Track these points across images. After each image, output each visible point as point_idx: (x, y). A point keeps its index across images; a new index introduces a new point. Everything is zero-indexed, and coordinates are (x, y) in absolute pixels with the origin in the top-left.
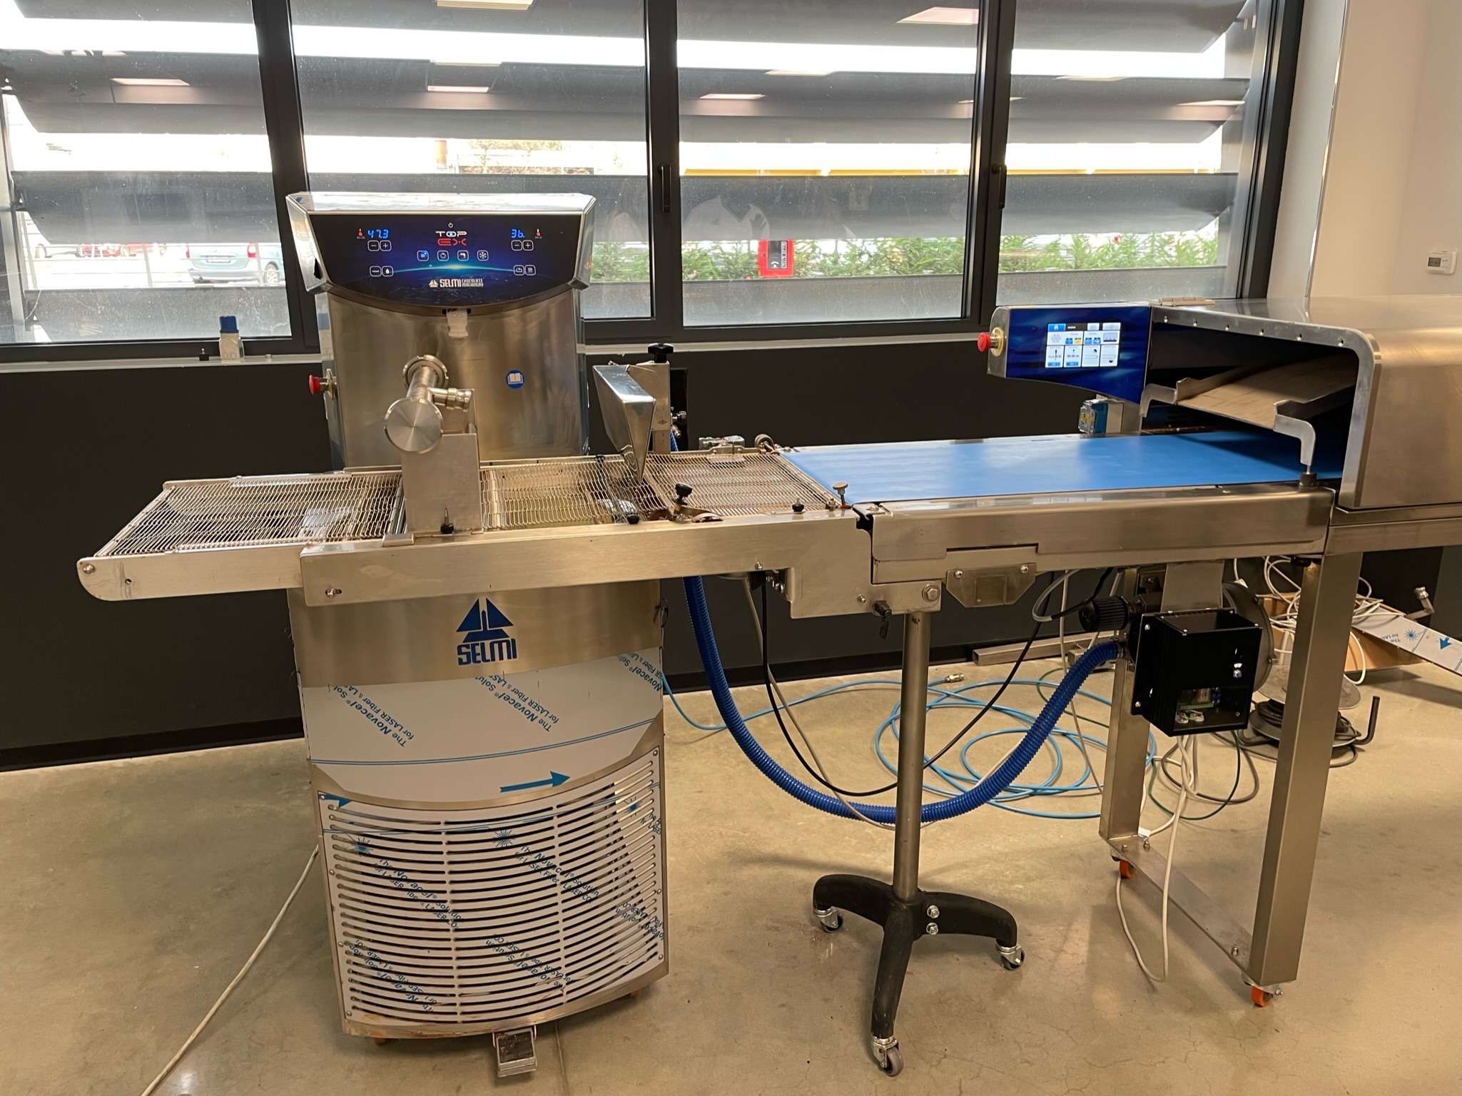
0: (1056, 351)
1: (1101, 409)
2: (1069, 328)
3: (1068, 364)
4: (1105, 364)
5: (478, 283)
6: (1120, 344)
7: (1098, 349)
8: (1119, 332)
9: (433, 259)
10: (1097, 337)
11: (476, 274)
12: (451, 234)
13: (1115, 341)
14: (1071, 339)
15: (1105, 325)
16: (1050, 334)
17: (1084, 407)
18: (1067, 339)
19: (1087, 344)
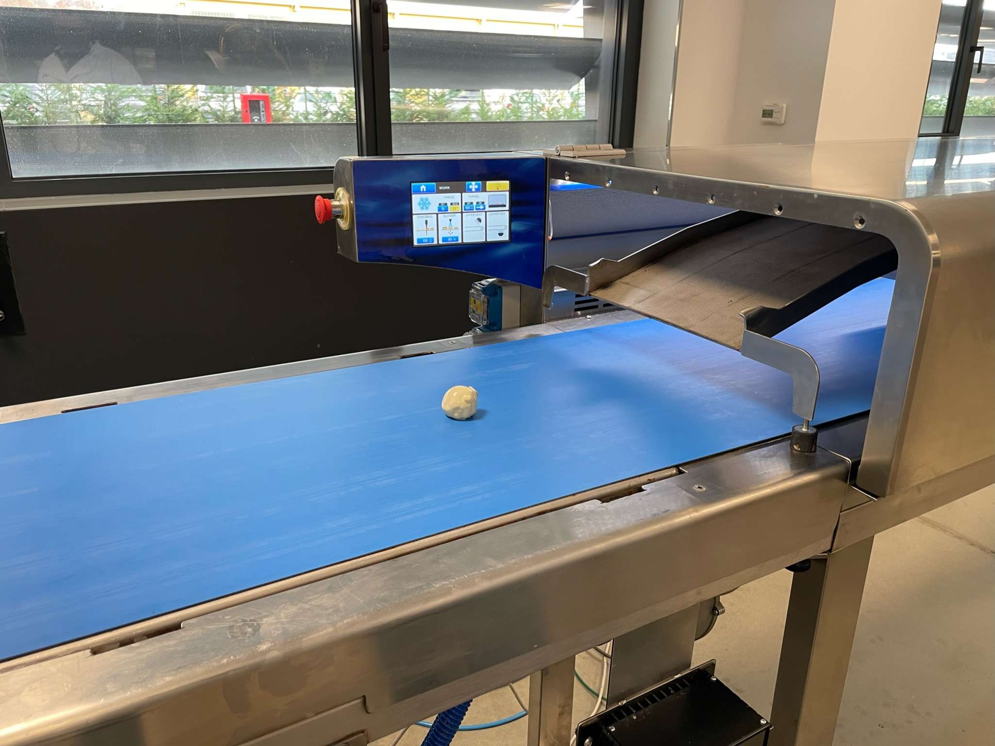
0: (426, 222)
1: (493, 292)
2: (441, 188)
3: (444, 239)
4: (493, 237)
6: (510, 210)
7: (482, 217)
8: (507, 193)
10: (480, 200)
13: (505, 206)
14: (446, 204)
15: (490, 184)
16: (416, 198)
17: (473, 291)
18: (440, 204)
19: (467, 211)
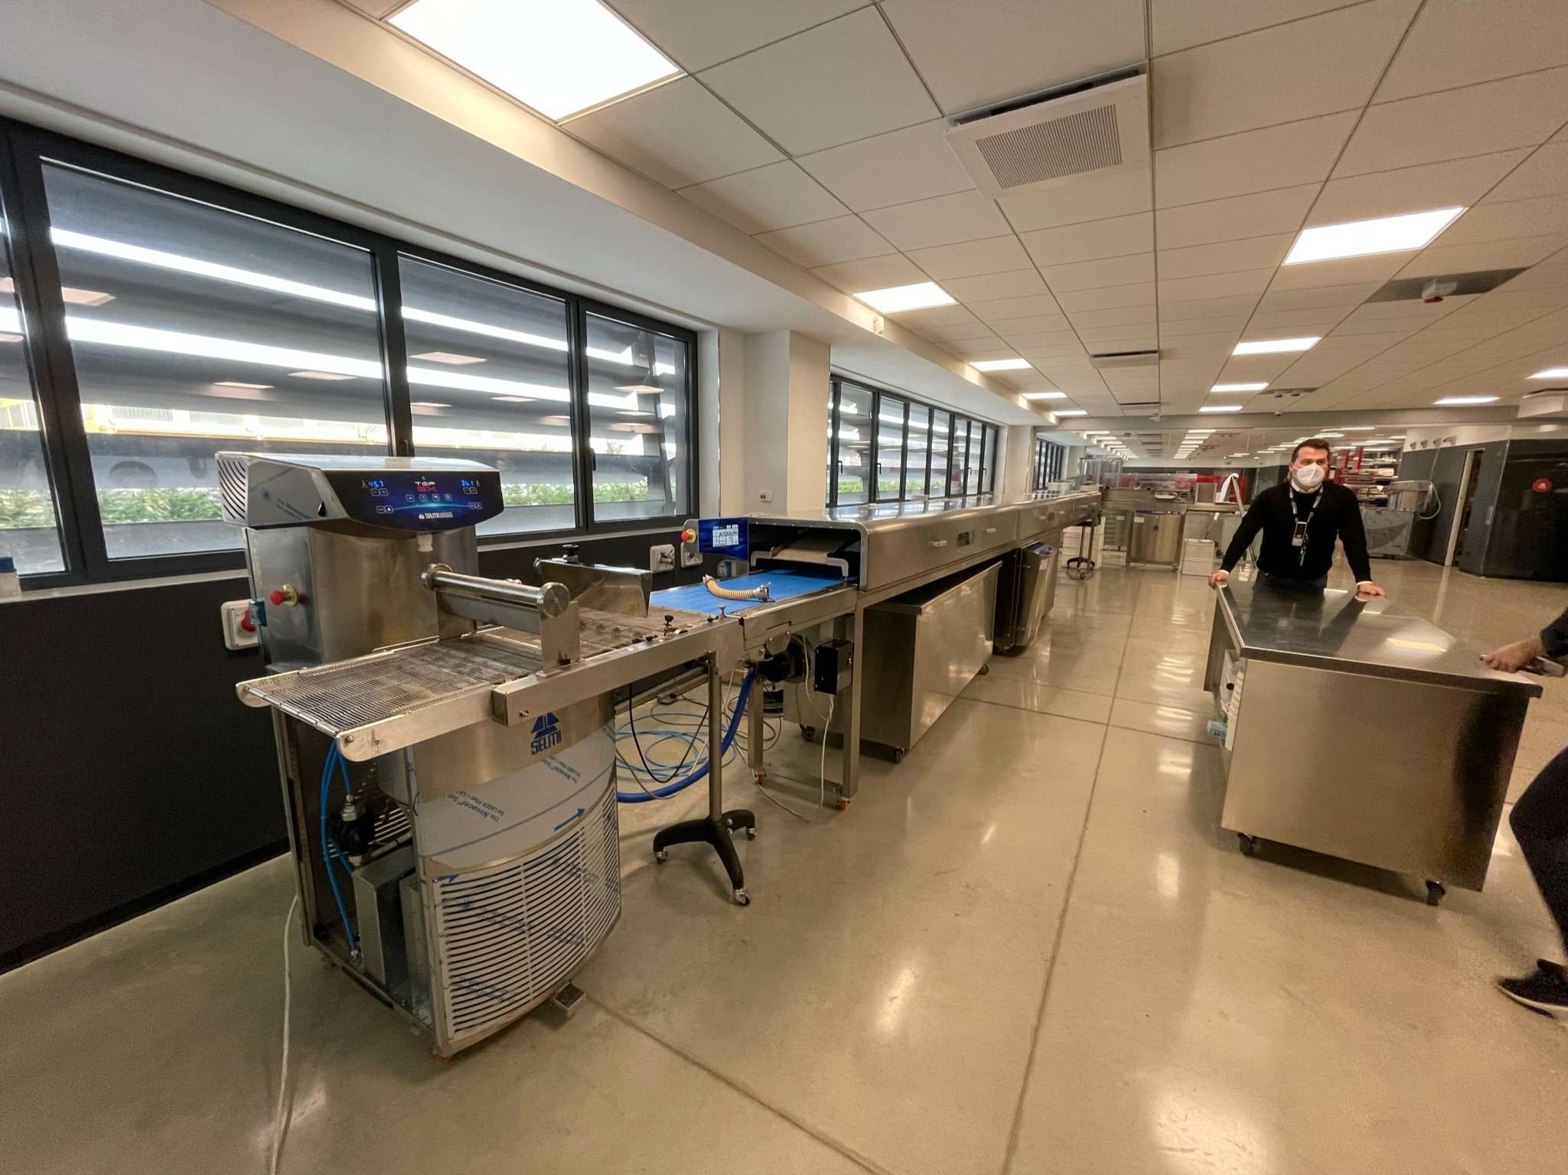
0: (716, 539)
1: (729, 565)
2: (720, 528)
3: (721, 545)
4: (734, 544)
5: (449, 515)
7: (731, 538)
8: (738, 529)
9: (418, 501)
10: (730, 532)
11: (446, 509)
12: (425, 484)
13: (737, 533)
14: (721, 533)
15: (733, 526)
16: (714, 532)
19: (727, 535)
